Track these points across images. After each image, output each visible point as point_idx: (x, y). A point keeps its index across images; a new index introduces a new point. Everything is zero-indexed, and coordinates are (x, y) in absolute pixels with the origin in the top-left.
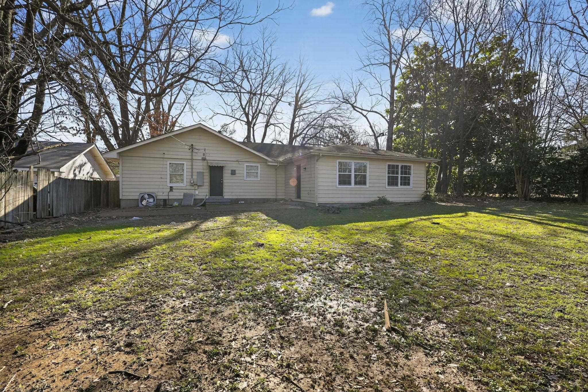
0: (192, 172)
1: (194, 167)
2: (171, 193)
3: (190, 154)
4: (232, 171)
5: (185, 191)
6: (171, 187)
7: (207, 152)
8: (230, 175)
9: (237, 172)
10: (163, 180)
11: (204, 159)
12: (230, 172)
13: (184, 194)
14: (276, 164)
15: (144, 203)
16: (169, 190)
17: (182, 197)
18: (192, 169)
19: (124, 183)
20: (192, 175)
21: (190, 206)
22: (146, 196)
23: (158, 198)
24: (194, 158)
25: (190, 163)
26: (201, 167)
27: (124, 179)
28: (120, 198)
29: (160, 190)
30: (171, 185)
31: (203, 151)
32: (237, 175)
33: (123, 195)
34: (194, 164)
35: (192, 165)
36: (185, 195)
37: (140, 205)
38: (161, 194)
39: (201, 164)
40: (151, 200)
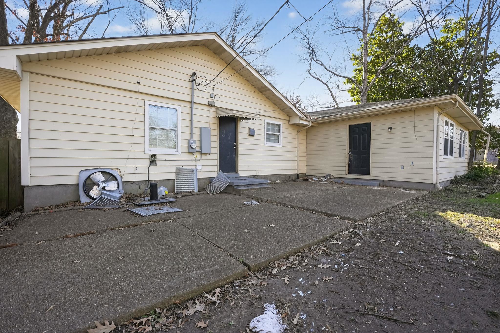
0: (191, 127)
1: (195, 118)
2: (153, 169)
3: (189, 91)
4: (250, 130)
5: (179, 164)
6: (153, 157)
7: (216, 91)
8: (246, 136)
9: (256, 132)
10: (136, 140)
11: (211, 105)
12: (247, 131)
13: (177, 169)
14: (307, 123)
15: (94, 192)
16: (148, 162)
17: (173, 177)
18: (192, 121)
19: (34, 144)
20: (191, 134)
21: (191, 193)
22: (99, 177)
23: (126, 179)
24: (195, 100)
25: (188, 110)
26: (206, 120)
27: (34, 134)
28: (25, 181)
29: (131, 162)
30: (153, 151)
31: (209, 90)
32: (255, 137)
33: (31, 176)
34: (195, 112)
35: (192, 114)
36: (179, 171)
37: (84, 199)
38: (132, 170)
39: (206, 113)
40: (112, 186)
